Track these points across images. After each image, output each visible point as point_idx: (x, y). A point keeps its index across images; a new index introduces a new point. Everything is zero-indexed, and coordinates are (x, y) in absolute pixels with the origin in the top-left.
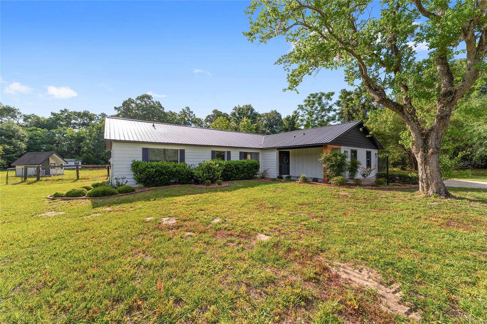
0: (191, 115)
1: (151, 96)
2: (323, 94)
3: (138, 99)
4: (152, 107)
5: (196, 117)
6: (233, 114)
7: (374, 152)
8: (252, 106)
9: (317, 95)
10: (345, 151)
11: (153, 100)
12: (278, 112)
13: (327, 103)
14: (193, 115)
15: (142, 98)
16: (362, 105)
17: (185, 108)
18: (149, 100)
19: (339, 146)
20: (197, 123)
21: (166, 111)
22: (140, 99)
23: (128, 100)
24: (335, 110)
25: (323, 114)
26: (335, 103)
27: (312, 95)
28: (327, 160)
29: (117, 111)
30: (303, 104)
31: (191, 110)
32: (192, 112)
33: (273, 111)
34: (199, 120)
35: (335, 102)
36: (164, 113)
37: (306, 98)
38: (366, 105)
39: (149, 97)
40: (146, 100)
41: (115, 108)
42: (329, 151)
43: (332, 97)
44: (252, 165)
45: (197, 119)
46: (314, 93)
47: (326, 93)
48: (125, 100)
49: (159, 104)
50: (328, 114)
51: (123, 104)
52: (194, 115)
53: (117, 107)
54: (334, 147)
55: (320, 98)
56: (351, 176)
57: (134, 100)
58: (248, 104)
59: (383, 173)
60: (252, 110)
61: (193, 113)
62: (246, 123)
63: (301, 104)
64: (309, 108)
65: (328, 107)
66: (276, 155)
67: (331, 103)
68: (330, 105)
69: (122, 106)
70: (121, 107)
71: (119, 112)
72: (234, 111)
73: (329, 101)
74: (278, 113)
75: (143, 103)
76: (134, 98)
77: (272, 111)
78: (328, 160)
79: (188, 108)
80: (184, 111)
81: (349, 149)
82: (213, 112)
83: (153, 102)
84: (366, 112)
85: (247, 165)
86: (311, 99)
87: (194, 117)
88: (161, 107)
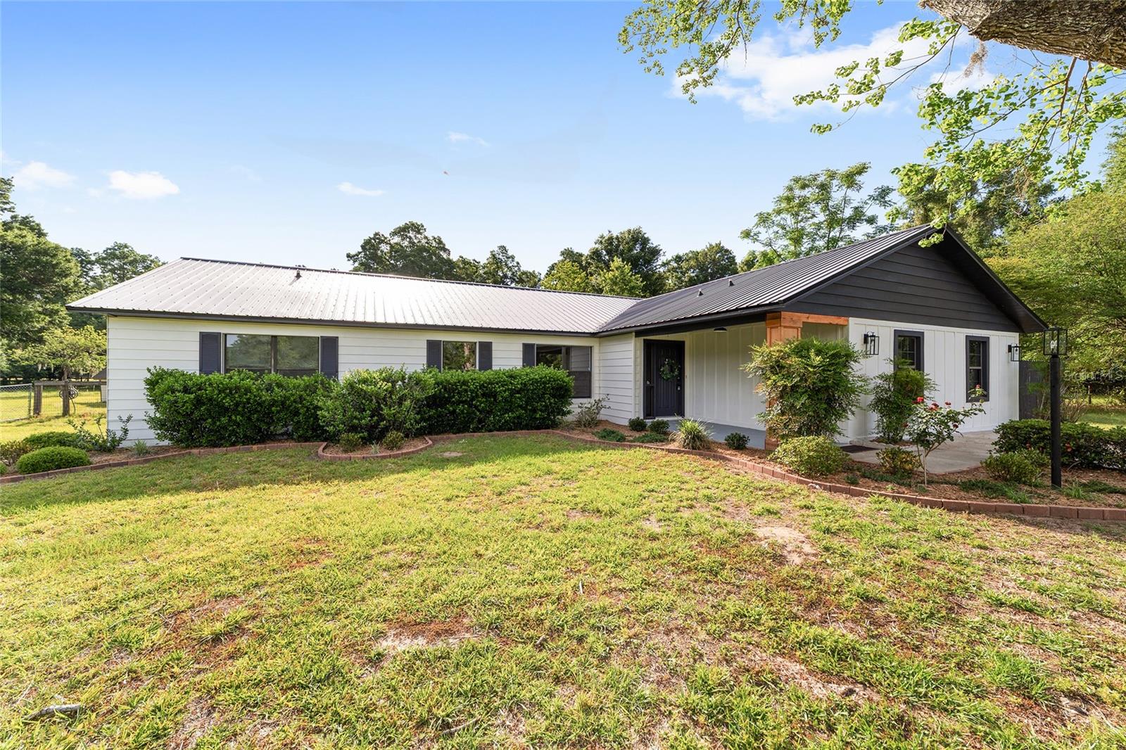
0: (510, 265)
1: (423, 226)
2: (832, 176)
3: (394, 234)
4: (423, 249)
5: (522, 269)
6: (594, 253)
7: (1001, 342)
8: (644, 230)
9: (815, 179)
10: (866, 337)
11: (426, 234)
12: (727, 247)
13: (846, 201)
14: (516, 264)
15: (402, 231)
16: (978, 207)
17: (496, 249)
18: (419, 236)
19: (839, 316)
20: (527, 281)
21: (454, 257)
22: (399, 232)
23: (372, 236)
24: (871, 221)
25: (835, 233)
26: (871, 197)
27: (796, 180)
28: (772, 367)
29: (352, 262)
30: (769, 207)
31: (510, 253)
32: (513, 257)
33: (714, 245)
34: (533, 275)
35: (872, 193)
36: (449, 262)
37: (782, 192)
38: (991, 205)
39: (417, 229)
40: (411, 234)
41: (348, 256)
42: (792, 334)
43: (858, 178)
44: (544, 383)
45: (524, 273)
46: (805, 173)
47: (843, 169)
48: (367, 238)
49: (440, 242)
50: (848, 232)
51: (362, 247)
52: (518, 263)
53: (353, 253)
54: (814, 319)
55: (824, 187)
56: (888, 428)
57: (387, 235)
58: (633, 227)
59: (1032, 427)
60: (645, 241)
61: (516, 260)
62: (617, 273)
63: (765, 211)
64: (789, 220)
65: (848, 212)
66: (632, 355)
67: (856, 198)
68: (855, 204)
69: (360, 250)
70: (360, 253)
71: (357, 264)
72: (597, 246)
73: (851, 193)
74: (727, 251)
75: (406, 243)
76: (386, 232)
77: (711, 245)
78: (777, 367)
79: (503, 249)
80: (494, 255)
81: (886, 330)
82: (563, 254)
83: (426, 238)
84: (993, 227)
85: (525, 385)
86: (797, 192)
87: (516, 269)
88: (445, 250)
